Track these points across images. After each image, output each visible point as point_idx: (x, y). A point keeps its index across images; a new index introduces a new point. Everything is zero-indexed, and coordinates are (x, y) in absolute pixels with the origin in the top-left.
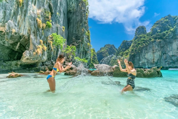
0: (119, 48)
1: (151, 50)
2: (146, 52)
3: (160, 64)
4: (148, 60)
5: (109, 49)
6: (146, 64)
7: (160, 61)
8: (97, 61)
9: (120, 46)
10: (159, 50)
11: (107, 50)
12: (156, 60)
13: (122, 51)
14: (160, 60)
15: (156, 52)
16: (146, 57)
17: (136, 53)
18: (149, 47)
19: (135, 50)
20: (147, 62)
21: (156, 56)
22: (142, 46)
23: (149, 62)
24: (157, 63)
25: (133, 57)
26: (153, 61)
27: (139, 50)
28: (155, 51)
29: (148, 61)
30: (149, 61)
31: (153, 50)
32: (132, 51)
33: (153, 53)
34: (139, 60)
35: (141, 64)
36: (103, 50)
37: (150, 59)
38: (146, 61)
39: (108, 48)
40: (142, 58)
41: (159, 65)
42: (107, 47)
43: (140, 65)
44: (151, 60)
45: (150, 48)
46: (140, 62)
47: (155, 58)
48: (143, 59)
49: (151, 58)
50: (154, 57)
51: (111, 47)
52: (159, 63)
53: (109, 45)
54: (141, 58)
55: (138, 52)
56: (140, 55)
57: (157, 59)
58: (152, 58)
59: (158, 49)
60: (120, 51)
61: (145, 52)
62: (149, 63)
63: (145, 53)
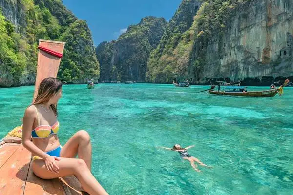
0: (170, 21)
1: (261, 19)
2: (243, 26)
3: (286, 67)
4: (248, 54)
5: (152, 28)
6: (241, 66)
7: (288, 55)
8: (92, 59)
9: (174, 17)
10: (289, 16)
11: (146, 31)
12: (273, 55)
13: (177, 32)
14: (287, 51)
15: (276, 25)
16: (241, 44)
17: (211, 29)
18: (254, 8)
19: (210, 22)
20: (245, 62)
21: (275, 39)
22: (231, 7)
23: (250, 60)
24: (277, 63)
25: (203, 44)
26: (265, 58)
27: (221, 22)
28: (274, 21)
29: (247, 58)
30: (249, 57)
31: (268, 19)
32: (201, 24)
33: (269, 28)
34: (220, 55)
35: (224, 66)
36: (135, 33)
37: (255, 50)
38: (240, 57)
39: (149, 25)
40: (230, 46)
41: (283, 71)
42: (147, 23)
43: (222, 69)
44: (259, 53)
45: (257, 10)
46: (222, 62)
47: (272, 47)
48: (233, 53)
49: (258, 45)
50: (269, 42)
51: (157, 24)
52: (286, 64)
53: (152, 18)
54: (226, 48)
55: (219, 27)
56: (224, 38)
57: (278, 50)
58: (263, 47)
59: (286, 13)
60: (173, 31)
61: (239, 27)
62: (249, 63)
63: (240, 30)
